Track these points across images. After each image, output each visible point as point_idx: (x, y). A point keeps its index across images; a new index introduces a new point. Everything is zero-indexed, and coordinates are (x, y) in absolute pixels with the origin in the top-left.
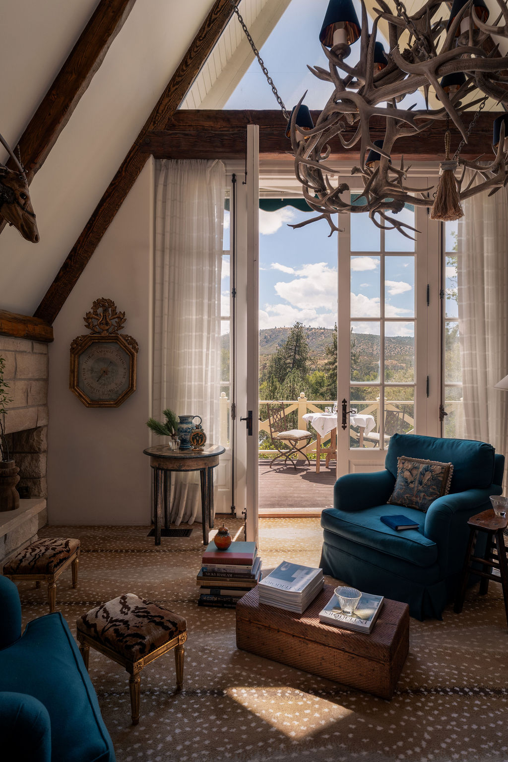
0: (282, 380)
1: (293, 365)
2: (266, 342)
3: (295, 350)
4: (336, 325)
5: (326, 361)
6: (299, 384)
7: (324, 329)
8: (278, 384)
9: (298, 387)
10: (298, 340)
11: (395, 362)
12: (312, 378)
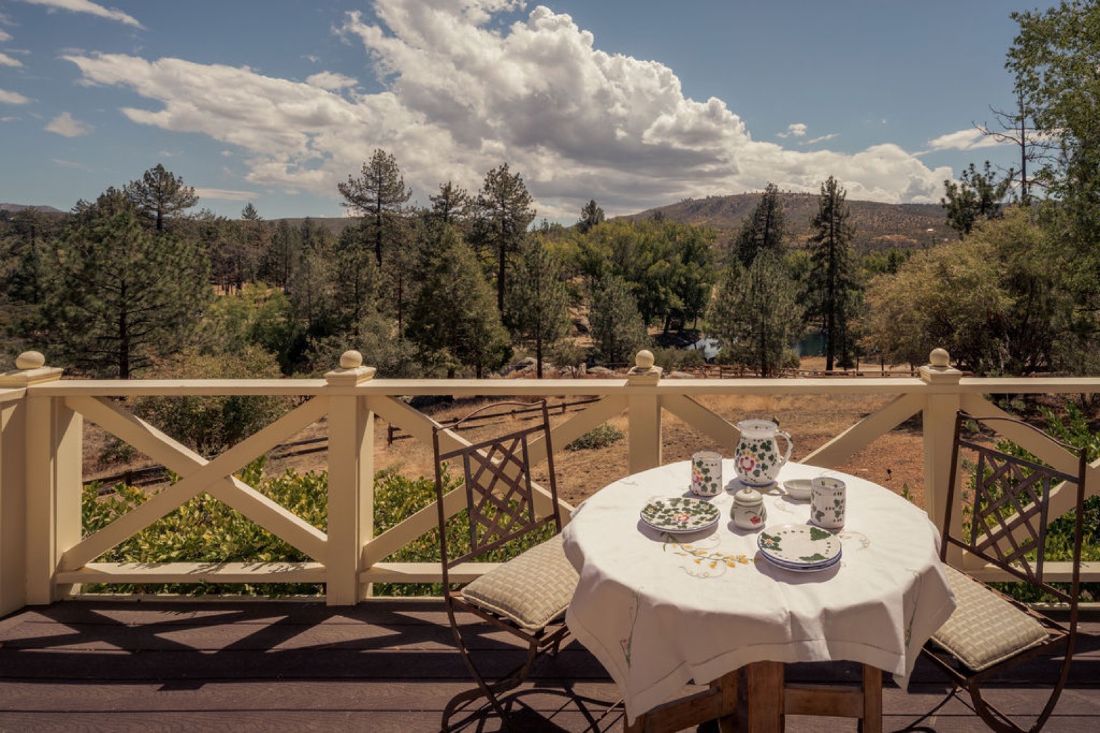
0: (747, 264)
1: (765, 242)
2: (733, 212)
3: (768, 221)
4: (823, 187)
5: (810, 237)
6: (770, 269)
7: (808, 194)
8: (743, 271)
9: (768, 274)
10: (771, 208)
11: (902, 237)
12: (791, 258)
